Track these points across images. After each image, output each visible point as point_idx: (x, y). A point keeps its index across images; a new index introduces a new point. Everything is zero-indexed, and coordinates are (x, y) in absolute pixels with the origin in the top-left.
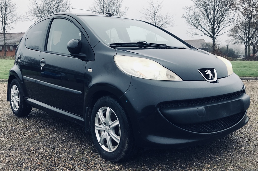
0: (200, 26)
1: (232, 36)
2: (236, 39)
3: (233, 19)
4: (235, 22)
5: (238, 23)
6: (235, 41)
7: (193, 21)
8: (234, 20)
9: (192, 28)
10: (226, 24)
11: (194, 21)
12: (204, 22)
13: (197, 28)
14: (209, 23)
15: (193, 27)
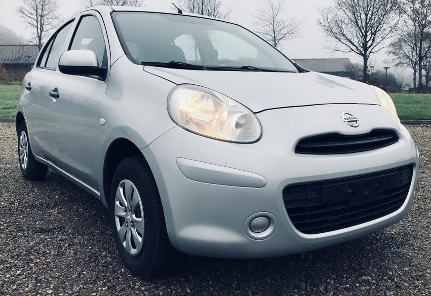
0: (345, 38)
1: (394, 53)
2: (399, 58)
3: (396, 27)
4: (399, 31)
5: (404, 34)
6: (397, 61)
7: (333, 30)
8: (398, 29)
9: (332, 40)
10: (386, 35)
11: (335, 30)
12: (351, 31)
13: (340, 40)
14: (358, 33)
15: (334, 39)
